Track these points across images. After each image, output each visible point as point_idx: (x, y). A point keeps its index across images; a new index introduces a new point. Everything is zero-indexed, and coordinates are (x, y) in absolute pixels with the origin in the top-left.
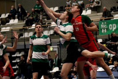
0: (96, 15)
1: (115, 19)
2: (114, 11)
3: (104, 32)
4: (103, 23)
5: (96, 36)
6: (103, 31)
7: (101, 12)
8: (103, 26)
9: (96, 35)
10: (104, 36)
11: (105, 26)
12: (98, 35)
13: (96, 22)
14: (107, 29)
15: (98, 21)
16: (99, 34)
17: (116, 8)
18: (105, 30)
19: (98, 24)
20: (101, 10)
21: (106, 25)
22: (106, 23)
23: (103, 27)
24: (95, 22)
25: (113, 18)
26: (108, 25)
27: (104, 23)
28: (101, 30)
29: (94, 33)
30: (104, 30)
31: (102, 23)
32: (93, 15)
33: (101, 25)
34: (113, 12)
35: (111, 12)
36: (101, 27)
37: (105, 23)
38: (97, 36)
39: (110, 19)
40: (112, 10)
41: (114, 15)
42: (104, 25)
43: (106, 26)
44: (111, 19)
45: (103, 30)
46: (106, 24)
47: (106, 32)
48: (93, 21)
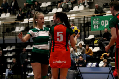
0: (89, 11)
1: (107, 15)
2: (106, 8)
3: (96, 28)
4: (95, 19)
5: (88, 32)
6: (95, 27)
7: (94, 8)
8: (95, 22)
9: (88, 30)
10: (96, 32)
11: (97, 22)
12: (90, 31)
15: (90, 17)
16: (91, 30)
17: (109, 4)
18: (98, 26)
19: (90, 20)
20: (93, 6)
21: (98, 21)
22: (99, 19)
23: (95, 23)
24: (88, 18)
25: (105, 15)
26: (100, 21)
27: (96, 19)
28: (94, 26)
29: (87, 29)
30: (96, 26)
31: (94, 19)
32: (85, 11)
33: (94, 21)
34: (105, 9)
35: (104, 8)
36: (93, 23)
37: (97, 19)
38: (89, 32)
39: (102, 15)
40: (104, 6)
41: (106, 12)
42: (96, 21)
43: (98, 22)
44: (104, 16)
45: (95, 26)
46: (98, 20)
47: (98, 28)
48: (86, 17)
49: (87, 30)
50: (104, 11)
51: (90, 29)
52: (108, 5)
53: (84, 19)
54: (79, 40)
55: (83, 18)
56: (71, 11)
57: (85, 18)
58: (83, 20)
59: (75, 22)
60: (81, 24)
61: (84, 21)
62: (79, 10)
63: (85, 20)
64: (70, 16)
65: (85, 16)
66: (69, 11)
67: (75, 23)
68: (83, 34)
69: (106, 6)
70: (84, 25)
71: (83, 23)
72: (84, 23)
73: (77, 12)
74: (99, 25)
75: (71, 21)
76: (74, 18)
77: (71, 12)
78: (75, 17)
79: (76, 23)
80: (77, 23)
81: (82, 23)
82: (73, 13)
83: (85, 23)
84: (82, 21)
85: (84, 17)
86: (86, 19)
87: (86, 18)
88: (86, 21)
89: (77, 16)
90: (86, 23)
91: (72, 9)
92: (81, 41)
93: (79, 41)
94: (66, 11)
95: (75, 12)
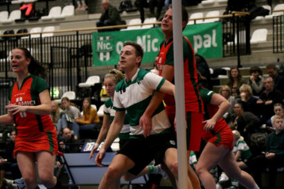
0: (86, 19)
1: (129, 29)
2: (128, 12)
3: (105, 59)
4: (102, 38)
5: (86, 69)
6: (102, 57)
7: (98, 12)
8: (102, 44)
9: (86, 65)
10: (103, 70)
11: (106, 46)
12: (91, 65)
13: (86, 36)
14: (112, 53)
15: (90, 34)
16: (93, 65)
17: (133, 3)
18: (108, 54)
19: (90, 40)
20: (97, 7)
21: (108, 44)
22: (110, 38)
23: (102, 48)
24: (84, 34)
25: (126, 28)
26: (113, 42)
27: (105, 39)
28: (99, 54)
29: (82, 61)
30: (105, 54)
31: (99, 39)
32: (78, 17)
33: (99, 43)
34: (124, 14)
35: (121, 12)
36: (98, 49)
37: (108, 38)
38: (89, 68)
40: (123, 8)
41: (127, 21)
42: (104, 43)
43: (108, 46)
44: (122, 30)
45: (102, 54)
46: (109, 41)
48: (79, 33)
49: (84, 63)
50: (123, 19)
51: (89, 62)
52: (131, 6)
53: (76, 39)
54: (64, 87)
55: (74, 35)
56: (43, 18)
57: (77, 35)
58: (72, 39)
59: (55, 45)
60: (70, 50)
61: (76, 43)
62: (63, 15)
63: (78, 41)
64: (42, 30)
65: (77, 32)
66: (40, 18)
67: (54, 47)
68: (73, 75)
69: (128, 7)
70: (76, 53)
71: (74, 48)
72: (76, 46)
73: (58, 22)
74: (111, 53)
75: (43, 42)
76: (51, 35)
77: (44, 21)
78: (54, 33)
79: (56, 47)
80: (59, 47)
81: (71, 48)
82: (49, 23)
83: (77, 48)
84: (71, 42)
85: (75, 33)
86: (79, 39)
87: (79, 36)
88: (80, 43)
89: (59, 30)
90: (80, 47)
91: (47, 14)
92: (68, 90)
93: (64, 90)
94: (33, 18)
95: (53, 21)
